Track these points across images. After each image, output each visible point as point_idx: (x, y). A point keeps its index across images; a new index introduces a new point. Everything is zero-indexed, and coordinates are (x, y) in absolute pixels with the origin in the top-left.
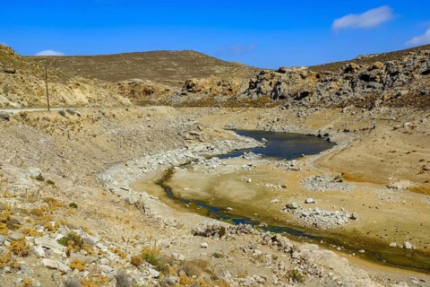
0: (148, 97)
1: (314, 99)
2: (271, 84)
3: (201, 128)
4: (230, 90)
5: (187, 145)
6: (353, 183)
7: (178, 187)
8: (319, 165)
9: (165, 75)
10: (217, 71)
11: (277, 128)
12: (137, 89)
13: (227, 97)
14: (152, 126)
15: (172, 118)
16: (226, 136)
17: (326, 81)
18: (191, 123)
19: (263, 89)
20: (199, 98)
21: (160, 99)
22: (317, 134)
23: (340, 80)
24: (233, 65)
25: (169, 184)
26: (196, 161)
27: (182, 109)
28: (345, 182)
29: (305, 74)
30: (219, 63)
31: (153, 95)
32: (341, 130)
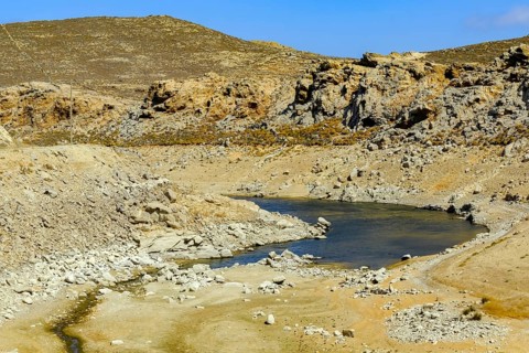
0: (64, 123)
1: (440, 125)
2: (344, 91)
3: (173, 195)
4: (253, 106)
5: (137, 235)
6: (504, 321)
7: (98, 337)
8: (435, 281)
9: (103, 73)
10: (226, 64)
11: (356, 193)
12: (38, 106)
13: (244, 122)
14: (54, 193)
15: (105, 173)
16: (232, 214)
17: (467, 84)
18: (151, 184)
19: (327, 104)
20: (180, 125)
21: (91, 127)
22: (445, 205)
23: (499, 81)
24: (262, 50)
25: (78, 330)
26: (155, 272)
27: (142, 150)
28: (486, 319)
29: (420, 68)
30: (230, 44)
31: (75, 119)
32: (501, 196)
